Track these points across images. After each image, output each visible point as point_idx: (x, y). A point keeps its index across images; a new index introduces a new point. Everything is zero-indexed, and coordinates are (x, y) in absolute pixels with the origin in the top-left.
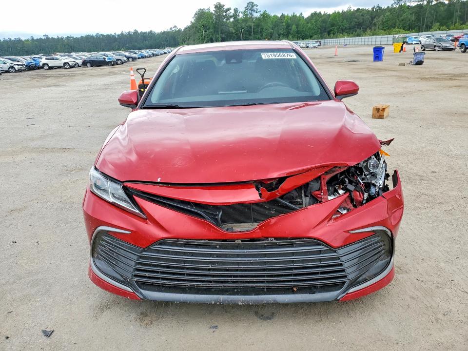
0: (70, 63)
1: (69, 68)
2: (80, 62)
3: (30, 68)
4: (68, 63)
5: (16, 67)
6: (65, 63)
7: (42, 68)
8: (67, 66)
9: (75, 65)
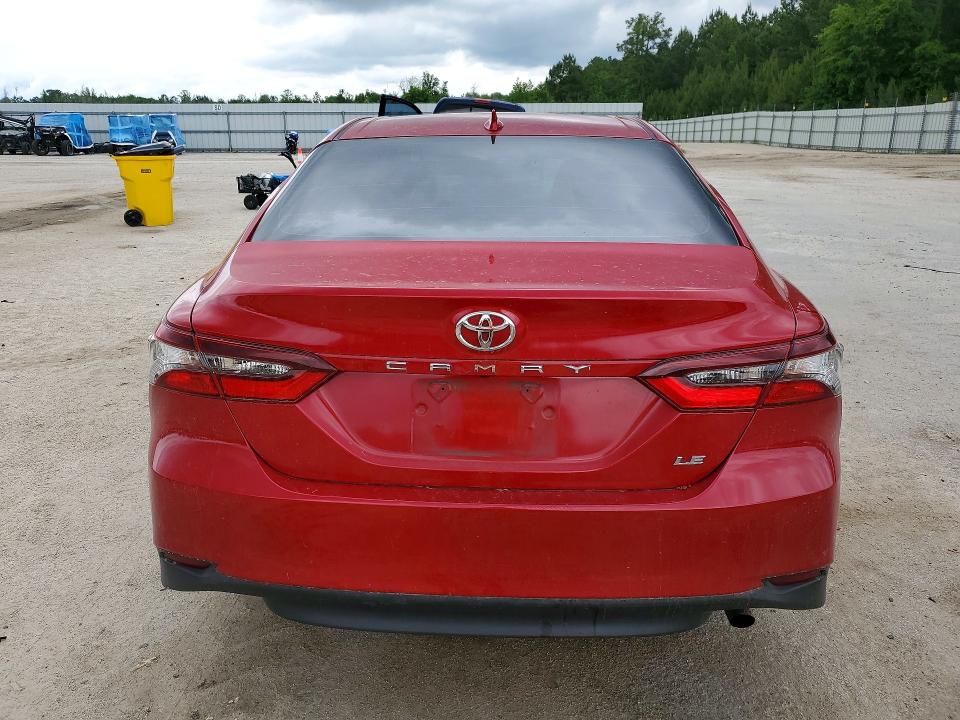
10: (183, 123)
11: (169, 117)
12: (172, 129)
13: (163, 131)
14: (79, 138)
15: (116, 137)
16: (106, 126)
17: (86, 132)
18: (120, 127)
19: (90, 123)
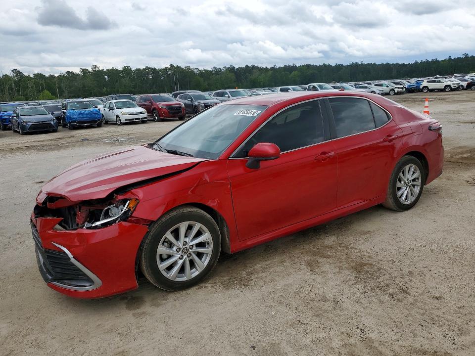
0: (452, 86)
1: (449, 91)
2: (465, 84)
3: (410, 90)
4: (449, 86)
5: (396, 90)
6: (446, 86)
7: (421, 90)
8: (447, 89)
9: (459, 87)
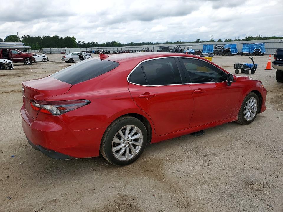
10: (266, 46)
11: (261, 44)
12: (261, 48)
13: (258, 48)
14: (234, 51)
15: (244, 50)
16: (242, 48)
17: (236, 49)
18: (246, 48)
19: (238, 47)
